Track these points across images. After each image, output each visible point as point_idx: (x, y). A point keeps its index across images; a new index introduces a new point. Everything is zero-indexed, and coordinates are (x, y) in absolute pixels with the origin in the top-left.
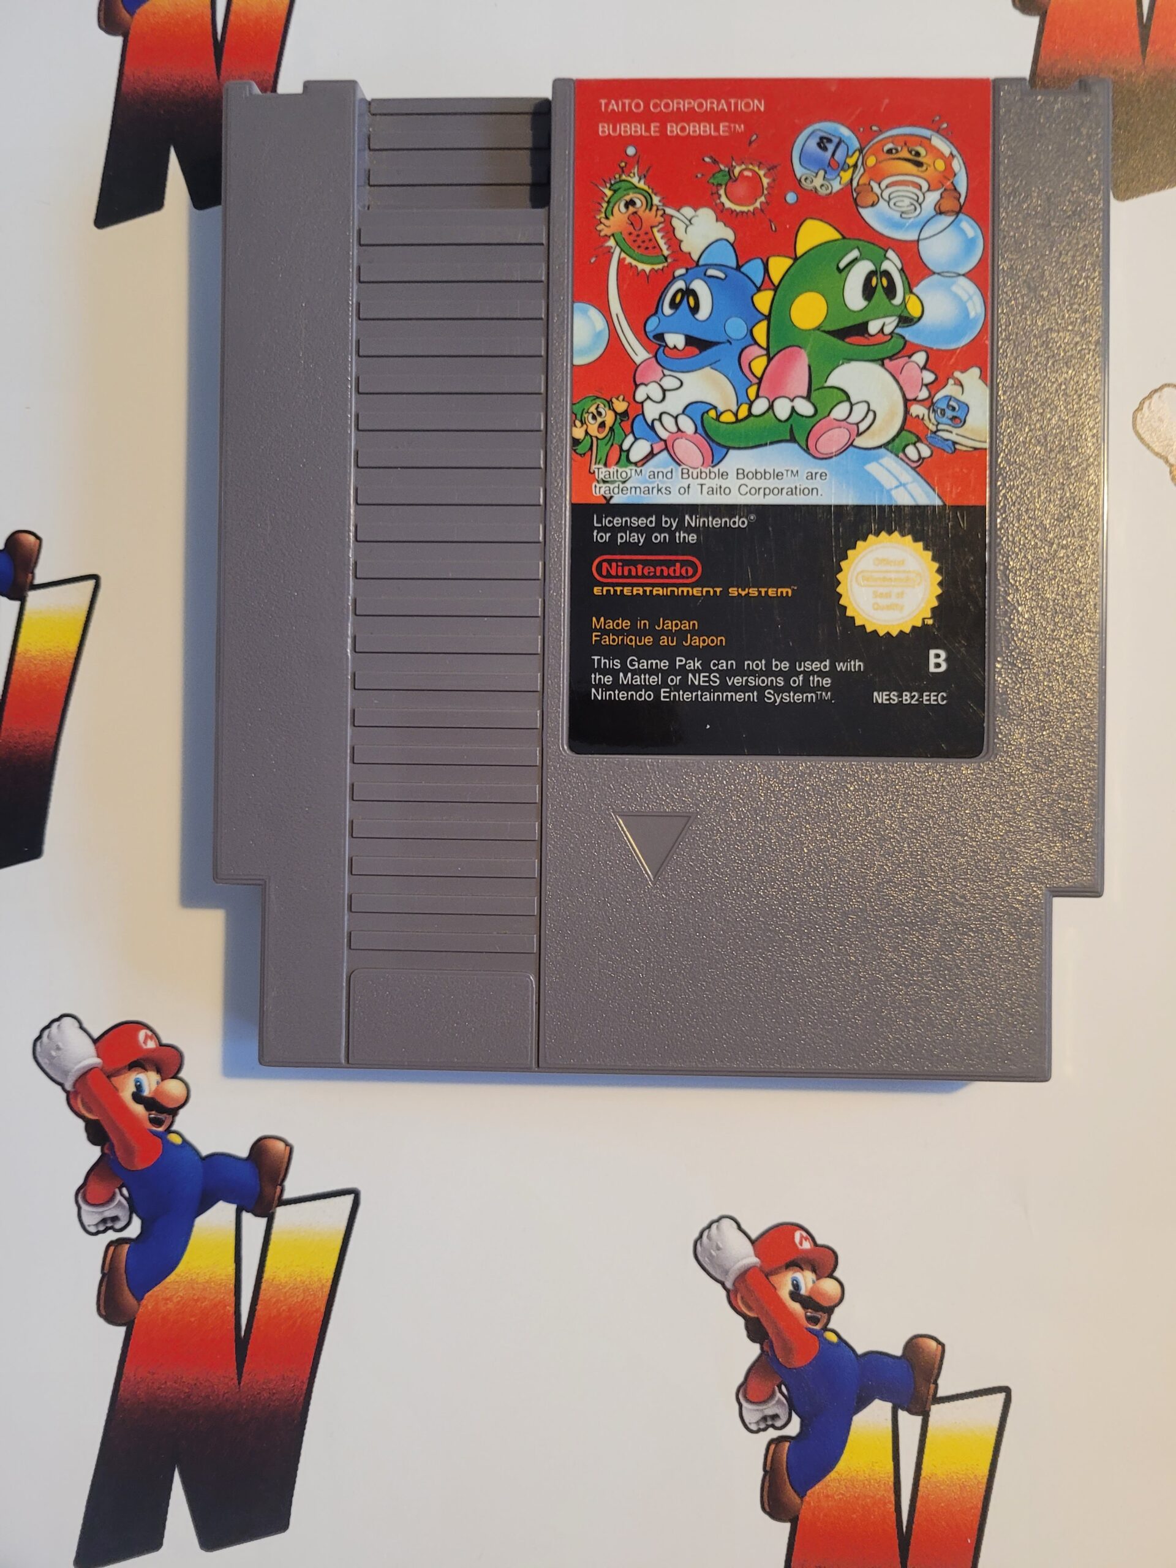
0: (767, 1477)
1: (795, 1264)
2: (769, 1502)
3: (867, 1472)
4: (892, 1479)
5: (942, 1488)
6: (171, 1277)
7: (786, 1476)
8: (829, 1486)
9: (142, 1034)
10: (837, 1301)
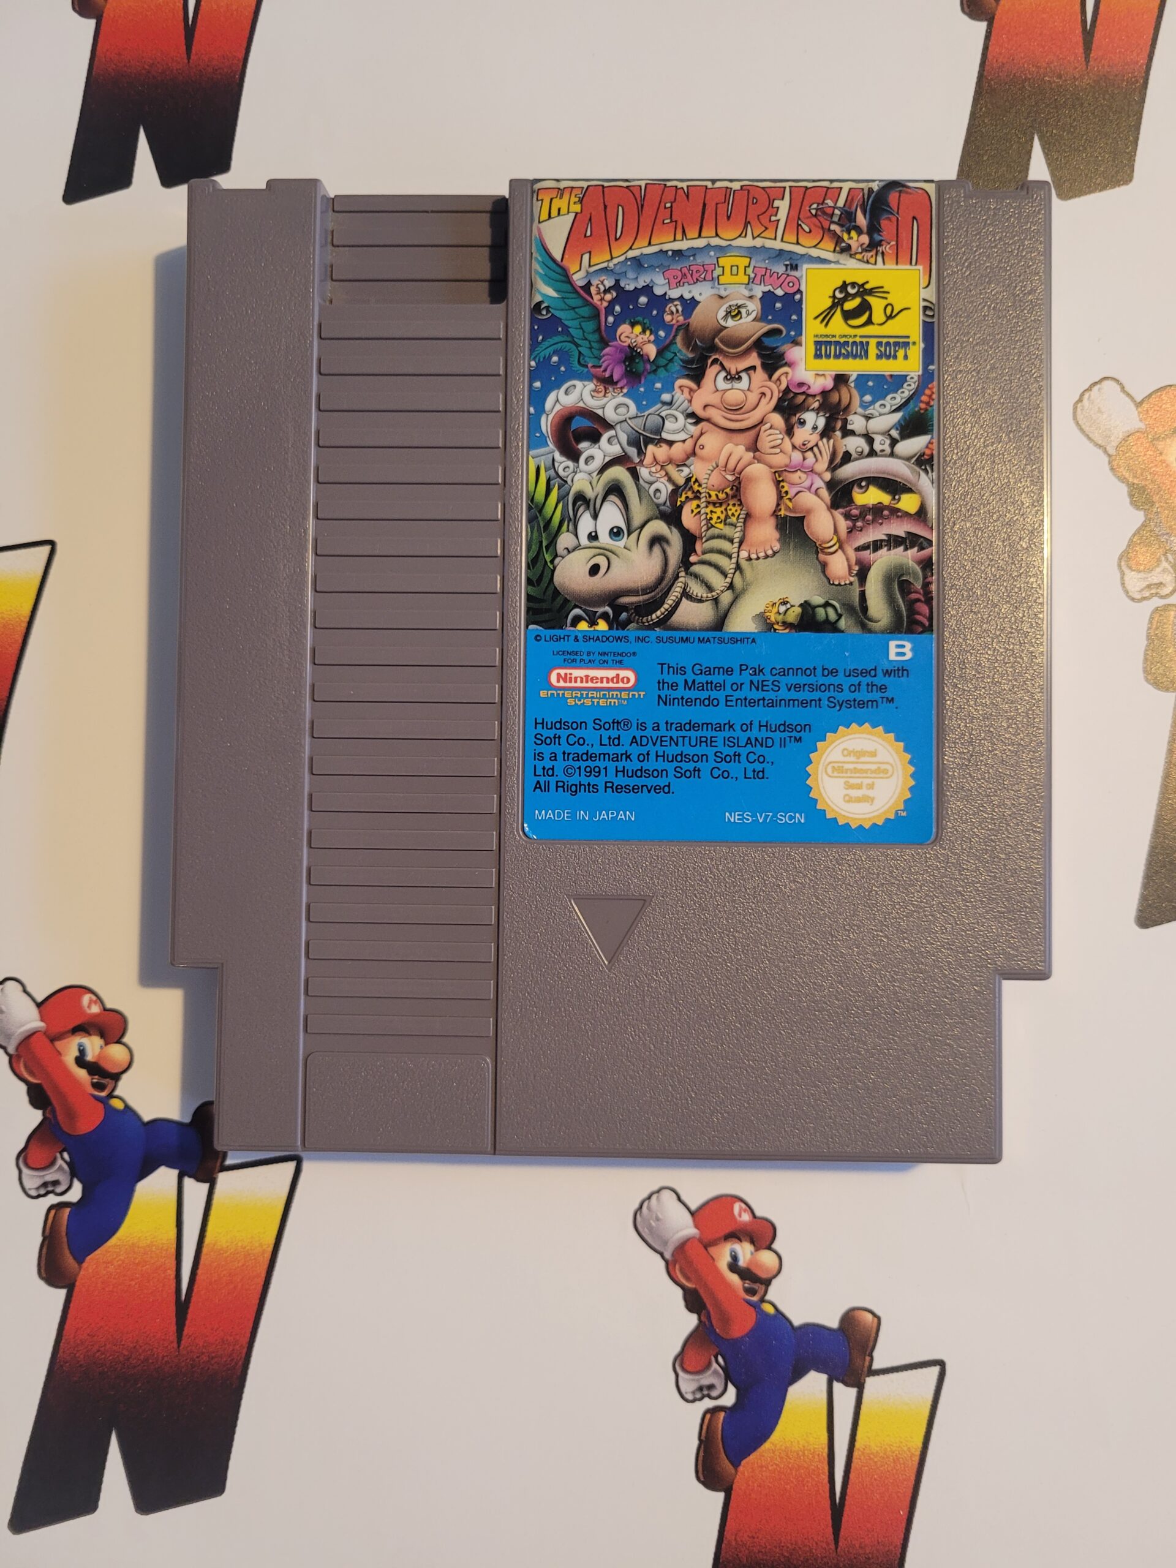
0: (702, 1446)
1: (735, 1235)
2: (703, 1471)
3: (801, 1443)
4: (826, 1450)
5: (876, 1460)
6: (113, 1241)
7: (721, 1446)
8: (763, 1456)
9: (86, 998)
10: (775, 1273)
